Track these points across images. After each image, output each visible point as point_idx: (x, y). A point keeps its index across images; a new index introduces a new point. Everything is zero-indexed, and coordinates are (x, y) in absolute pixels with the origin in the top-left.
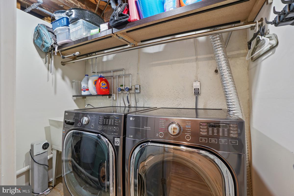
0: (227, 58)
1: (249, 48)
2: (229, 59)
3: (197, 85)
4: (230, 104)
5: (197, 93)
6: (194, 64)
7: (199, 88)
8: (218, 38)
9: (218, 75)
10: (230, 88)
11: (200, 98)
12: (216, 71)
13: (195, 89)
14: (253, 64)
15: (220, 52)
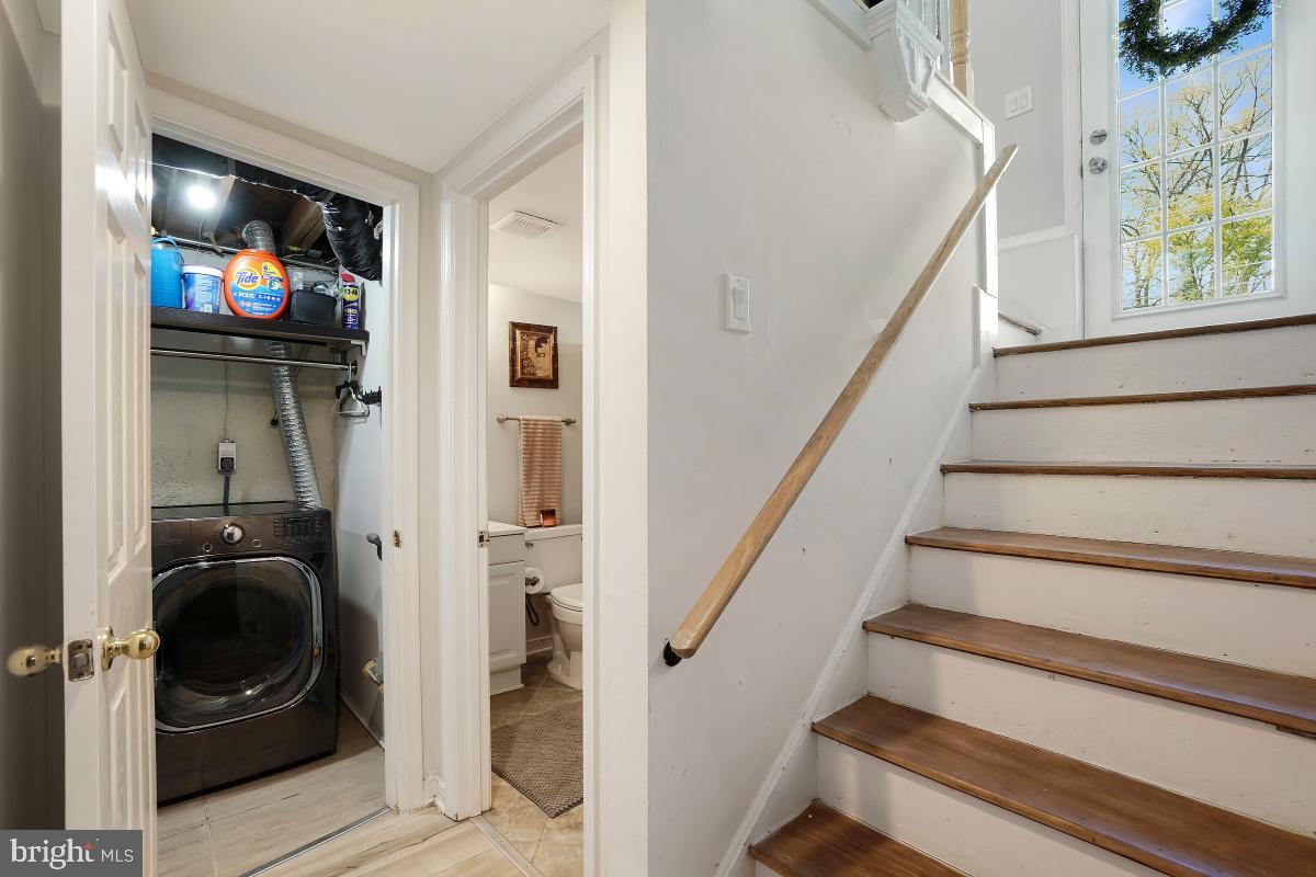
0: (299, 398)
1: (338, 397)
2: (302, 400)
3: (227, 450)
4: (302, 490)
5: (227, 467)
6: (220, 398)
7: (234, 457)
8: (282, 352)
9: (276, 430)
10: (303, 460)
11: (233, 478)
12: (274, 423)
13: (222, 459)
14: (341, 421)
15: (287, 389)
